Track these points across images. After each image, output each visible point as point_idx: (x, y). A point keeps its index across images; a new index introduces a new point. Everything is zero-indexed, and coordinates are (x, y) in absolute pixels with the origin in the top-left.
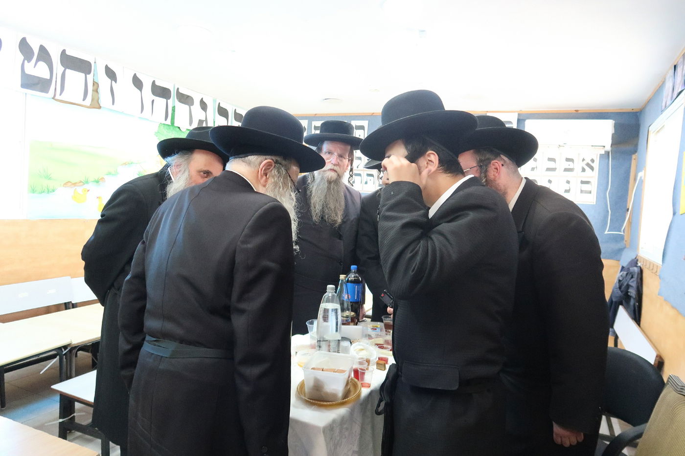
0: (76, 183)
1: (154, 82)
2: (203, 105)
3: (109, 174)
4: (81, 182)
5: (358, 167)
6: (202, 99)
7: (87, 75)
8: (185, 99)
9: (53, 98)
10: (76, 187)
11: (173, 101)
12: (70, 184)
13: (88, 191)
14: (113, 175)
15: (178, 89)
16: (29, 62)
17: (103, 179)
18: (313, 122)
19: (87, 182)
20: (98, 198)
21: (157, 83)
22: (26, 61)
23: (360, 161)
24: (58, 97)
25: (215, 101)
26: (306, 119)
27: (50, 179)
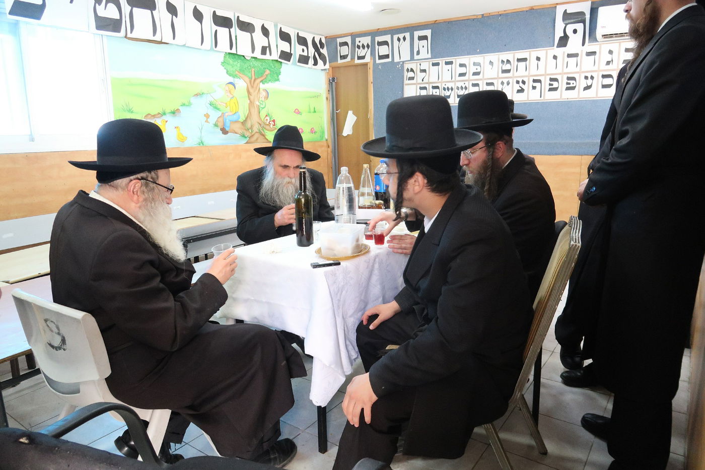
0: (154, 115)
1: (214, 12)
2: (265, 32)
3: (183, 105)
4: (159, 113)
5: (423, 80)
6: (263, 25)
7: (153, 12)
8: (246, 27)
9: (126, 37)
10: (155, 119)
11: (235, 30)
12: (150, 116)
13: (166, 122)
14: (187, 106)
15: (238, 17)
16: (100, 4)
17: (178, 110)
18: (376, 38)
19: (164, 114)
20: (176, 127)
21: (218, 13)
22: (97, 4)
23: (425, 73)
24: (129, 35)
25: (276, 26)
26: (369, 36)
27: (132, 112)
